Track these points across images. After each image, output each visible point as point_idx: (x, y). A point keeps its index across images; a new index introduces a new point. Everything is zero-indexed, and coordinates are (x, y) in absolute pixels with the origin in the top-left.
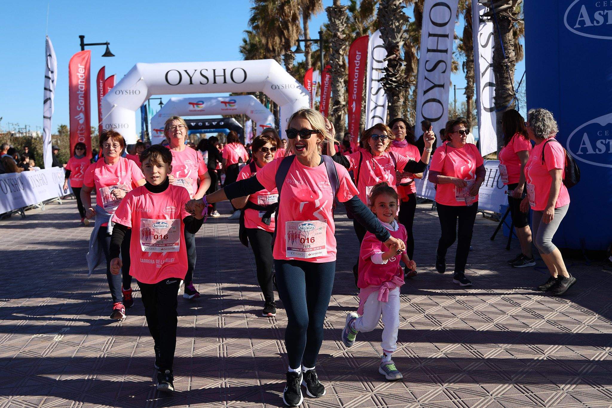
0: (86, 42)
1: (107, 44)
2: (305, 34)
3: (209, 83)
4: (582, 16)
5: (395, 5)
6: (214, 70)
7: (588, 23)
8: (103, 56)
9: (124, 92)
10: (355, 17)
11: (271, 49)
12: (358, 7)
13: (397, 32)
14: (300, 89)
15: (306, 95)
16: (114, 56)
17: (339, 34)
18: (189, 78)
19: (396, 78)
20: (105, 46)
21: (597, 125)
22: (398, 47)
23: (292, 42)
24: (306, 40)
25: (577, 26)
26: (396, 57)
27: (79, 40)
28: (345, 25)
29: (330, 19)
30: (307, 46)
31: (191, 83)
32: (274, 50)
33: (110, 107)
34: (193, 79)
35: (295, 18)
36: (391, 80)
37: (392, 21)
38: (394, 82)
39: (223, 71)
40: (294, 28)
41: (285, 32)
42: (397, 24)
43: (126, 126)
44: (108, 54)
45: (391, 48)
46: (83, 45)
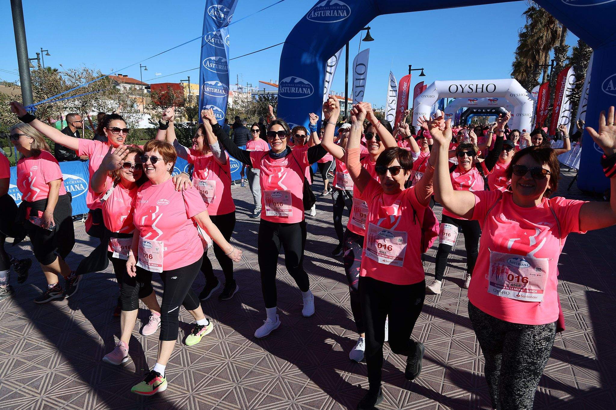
0: (412, 68)
1: (422, 69)
2: (546, 60)
3: (473, 92)
4: (610, 85)
5: (586, 51)
6: (477, 85)
7: (612, 89)
8: (420, 76)
9: (426, 96)
11: (529, 66)
13: (584, 68)
14: (528, 96)
15: (531, 100)
16: (425, 75)
17: (560, 63)
18: (462, 89)
19: (578, 95)
20: (421, 71)
22: (584, 76)
26: (581, 83)
27: (408, 68)
28: (566, 57)
29: (556, 54)
31: (463, 92)
32: (531, 66)
33: (418, 104)
34: (464, 90)
37: (582, 61)
39: (482, 85)
40: (544, 54)
41: (537, 57)
42: (585, 63)
43: (425, 114)
44: (422, 74)
45: (579, 77)
46: (410, 70)
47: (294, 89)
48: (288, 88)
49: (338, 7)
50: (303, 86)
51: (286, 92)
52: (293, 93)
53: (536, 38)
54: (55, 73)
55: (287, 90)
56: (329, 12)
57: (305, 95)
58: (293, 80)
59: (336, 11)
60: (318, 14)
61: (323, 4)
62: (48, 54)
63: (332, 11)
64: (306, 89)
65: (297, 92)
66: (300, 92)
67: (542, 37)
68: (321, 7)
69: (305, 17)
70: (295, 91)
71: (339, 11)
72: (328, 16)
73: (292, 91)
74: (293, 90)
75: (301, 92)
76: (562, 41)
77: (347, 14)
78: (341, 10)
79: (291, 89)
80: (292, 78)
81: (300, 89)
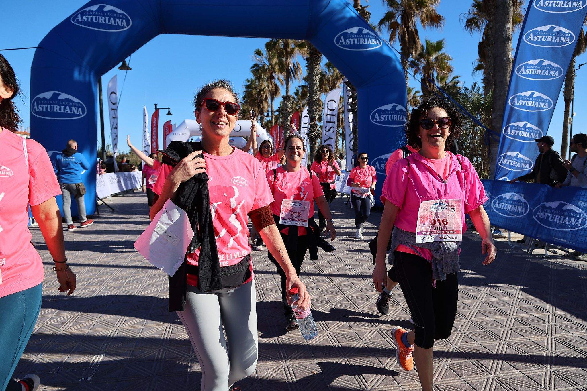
0: (158, 107)
1: (169, 109)
2: (272, 108)
4: (376, 117)
7: (378, 120)
9: (178, 134)
10: (298, 98)
12: (300, 93)
14: (268, 136)
16: (171, 115)
17: (288, 109)
19: (314, 133)
21: (381, 158)
23: (265, 111)
24: (272, 111)
25: (375, 120)
26: (314, 123)
27: (154, 106)
29: (284, 102)
30: (272, 114)
35: (266, 98)
36: (312, 134)
37: (313, 106)
38: (313, 135)
40: (266, 104)
41: (261, 105)
42: (315, 108)
44: (169, 114)
45: (312, 119)
46: (156, 108)
47: (58, 107)
48: (49, 106)
49: (115, 15)
50: (71, 104)
51: (44, 110)
52: (57, 112)
53: (258, 90)
55: (47, 108)
56: (103, 18)
57: (74, 115)
59: (112, 19)
60: (88, 18)
61: (95, 8)
63: (107, 18)
64: (77, 108)
65: (62, 111)
66: (67, 111)
67: (263, 90)
68: (90, 11)
69: (68, 19)
70: (60, 109)
71: (117, 20)
72: (102, 24)
74: (57, 109)
75: (69, 112)
76: (287, 91)
77: (128, 24)
78: (119, 18)
79: (54, 107)
80: (54, 93)
81: (68, 107)
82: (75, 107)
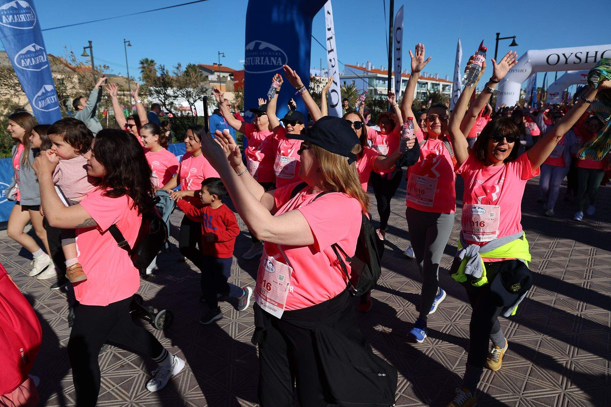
0: (500, 37)
1: (514, 37)
3: (581, 62)
6: (588, 53)
8: (509, 46)
9: (515, 71)
16: (517, 45)
18: (565, 59)
20: (512, 39)
27: (496, 36)
31: (566, 63)
34: (568, 60)
39: (595, 53)
43: (512, 94)
44: (514, 44)
46: (498, 39)
47: (259, 59)
48: (252, 58)
50: (270, 53)
52: (258, 65)
54: (152, 64)
55: (250, 60)
57: (273, 67)
58: (257, 45)
62: (129, 45)
64: (276, 58)
65: (262, 63)
66: (266, 63)
70: (260, 61)
73: (256, 63)
74: (258, 61)
75: (268, 63)
79: (255, 58)
80: (256, 43)
81: (267, 58)
82: (274, 56)
